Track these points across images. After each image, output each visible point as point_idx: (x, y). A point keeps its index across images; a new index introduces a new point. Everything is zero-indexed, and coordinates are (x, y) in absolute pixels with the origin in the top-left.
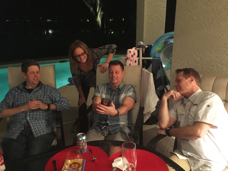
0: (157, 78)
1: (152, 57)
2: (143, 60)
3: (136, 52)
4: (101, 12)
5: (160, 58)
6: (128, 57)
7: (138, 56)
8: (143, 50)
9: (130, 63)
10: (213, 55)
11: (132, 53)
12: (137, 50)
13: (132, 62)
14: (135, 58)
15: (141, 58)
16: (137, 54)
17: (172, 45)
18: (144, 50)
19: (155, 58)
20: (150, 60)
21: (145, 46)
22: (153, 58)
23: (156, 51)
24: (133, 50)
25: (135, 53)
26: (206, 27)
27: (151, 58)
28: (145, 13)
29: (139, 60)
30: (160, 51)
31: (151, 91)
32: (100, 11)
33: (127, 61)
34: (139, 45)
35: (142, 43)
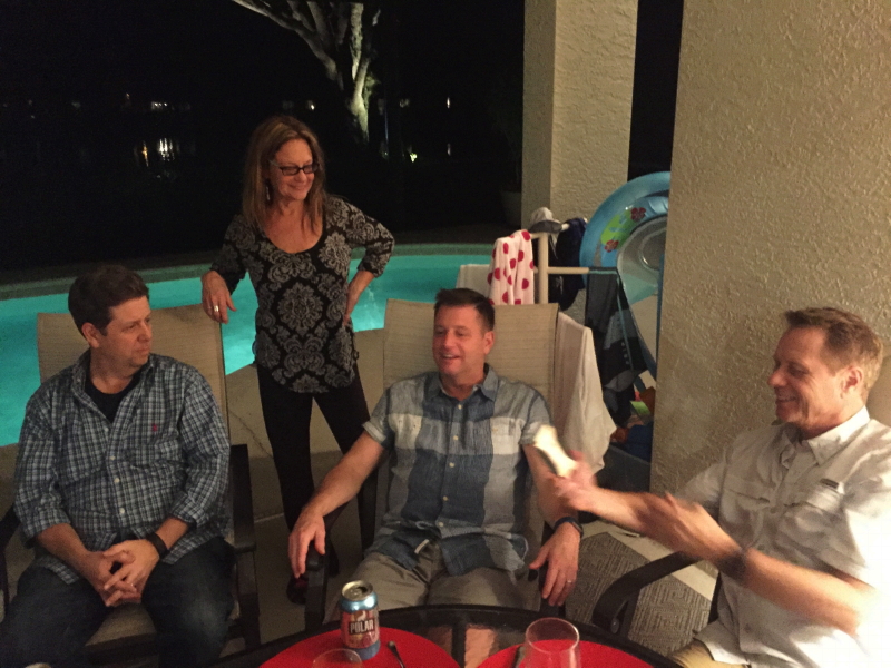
0: (608, 345)
1: (584, 266)
2: (552, 277)
3: (528, 248)
4: (369, 78)
5: (615, 269)
6: (497, 266)
7: (536, 262)
8: (550, 239)
9: (504, 290)
10: (823, 267)
11: (513, 254)
12: (530, 242)
13: (512, 287)
14: (525, 270)
15: (546, 269)
16: (529, 256)
17: (660, 220)
18: (555, 241)
19: (596, 272)
20: (579, 277)
21: (561, 225)
22: (592, 268)
23: (599, 246)
24: (516, 242)
25: (523, 250)
26: (793, 164)
27: (583, 271)
28: (557, 102)
29: (537, 277)
30: (617, 242)
31: (586, 398)
32: (364, 73)
33: (495, 281)
34: (537, 221)
35: (548, 214)
